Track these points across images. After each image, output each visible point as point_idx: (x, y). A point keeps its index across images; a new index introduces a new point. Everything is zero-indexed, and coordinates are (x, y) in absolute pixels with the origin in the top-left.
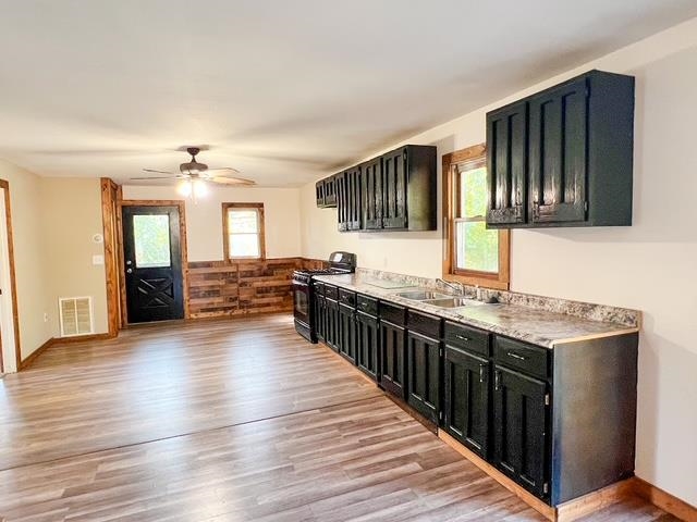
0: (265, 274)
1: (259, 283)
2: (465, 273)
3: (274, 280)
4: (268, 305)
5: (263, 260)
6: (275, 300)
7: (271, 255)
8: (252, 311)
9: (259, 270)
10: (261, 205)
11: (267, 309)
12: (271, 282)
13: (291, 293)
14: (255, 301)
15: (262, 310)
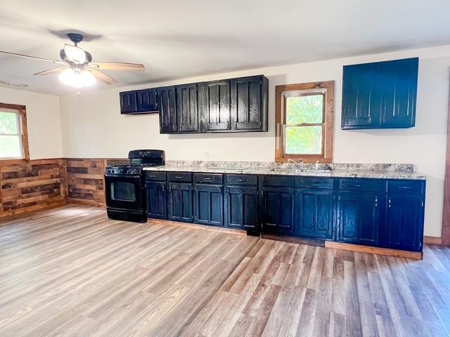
0: (30, 175)
1: (24, 183)
2: (292, 156)
3: (40, 179)
4: (34, 203)
5: (26, 160)
6: (41, 198)
7: (34, 156)
8: (18, 212)
9: (24, 170)
10: (24, 108)
11: (34, 208)
12: (36, 182)
13: (55, 190)
14: (20, 201)
15: (29, 209)
